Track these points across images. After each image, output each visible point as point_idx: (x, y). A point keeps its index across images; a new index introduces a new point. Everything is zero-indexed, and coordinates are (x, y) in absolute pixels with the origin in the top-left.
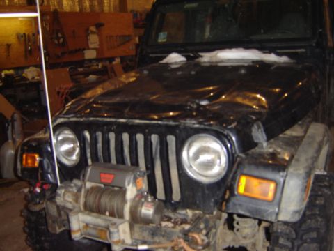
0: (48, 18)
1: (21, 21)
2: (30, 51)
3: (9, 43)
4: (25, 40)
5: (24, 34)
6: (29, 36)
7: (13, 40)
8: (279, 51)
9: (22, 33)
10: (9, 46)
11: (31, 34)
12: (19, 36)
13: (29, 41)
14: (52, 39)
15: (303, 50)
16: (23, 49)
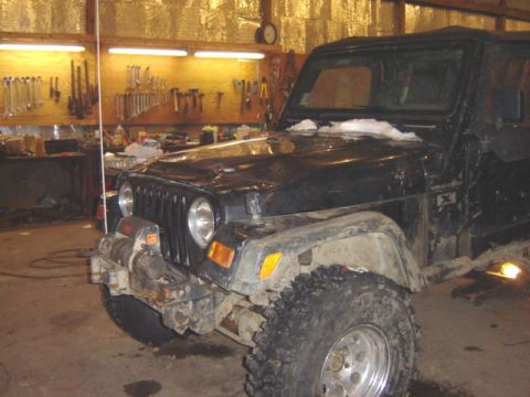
0: (279, 61)
1: (241, 63)
2: (249, 104)
3: (222, 91)
4: (243, 89)
5: (243, 81)
6: (249, 83)
7: (227, 88)
8: (406, 126)
9: (240, 79)
10: (220, 95)
11: (252, 82)
12: (235, 83)
13: (249, 90)
14: (281, 90)
15: (433, 127)
16: (238, 100)
